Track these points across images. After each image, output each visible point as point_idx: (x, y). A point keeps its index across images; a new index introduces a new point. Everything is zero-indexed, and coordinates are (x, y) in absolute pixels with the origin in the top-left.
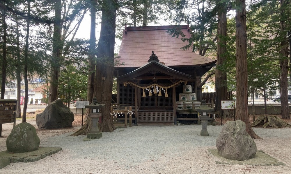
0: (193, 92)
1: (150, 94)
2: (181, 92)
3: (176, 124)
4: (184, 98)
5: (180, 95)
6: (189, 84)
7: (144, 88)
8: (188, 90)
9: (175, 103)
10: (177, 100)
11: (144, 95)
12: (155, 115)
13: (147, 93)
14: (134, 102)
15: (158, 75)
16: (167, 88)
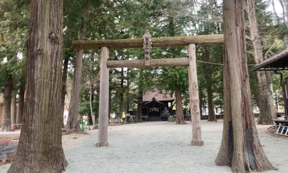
0: (167, 110)
1: (153, 111)
2: (163, 110)
3: (161, 121)
4: (164, 112)
5: (163, 111)
6: (166, 107)
7: (150, 109)
8: (165, 109)
9: (161, 114)
10: (162, 113)
11: (150, 111)
12: (155, 118)
13: (152, 110)
14: (147, 114)
15: (155, 104)
16: (158, 108)
